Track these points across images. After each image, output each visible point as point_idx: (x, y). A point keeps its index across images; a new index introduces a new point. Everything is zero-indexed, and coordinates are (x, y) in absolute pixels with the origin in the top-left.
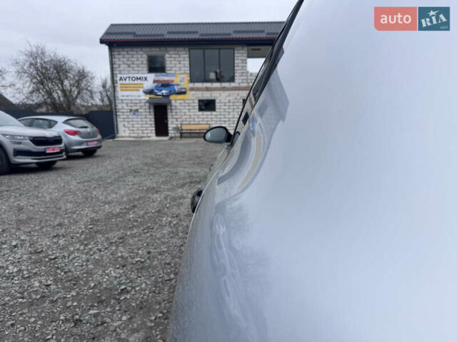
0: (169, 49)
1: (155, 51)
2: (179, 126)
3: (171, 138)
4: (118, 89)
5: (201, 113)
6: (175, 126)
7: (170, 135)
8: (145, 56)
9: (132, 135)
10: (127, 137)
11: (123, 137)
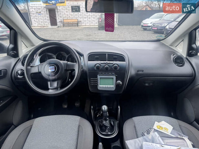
2: (62, 20)
3: (59, 27)
5: (73, 13)
6: (60, 20)
7: (58, 25)
9: (39, 25)
10: (36, 26)
11: (34, 26)
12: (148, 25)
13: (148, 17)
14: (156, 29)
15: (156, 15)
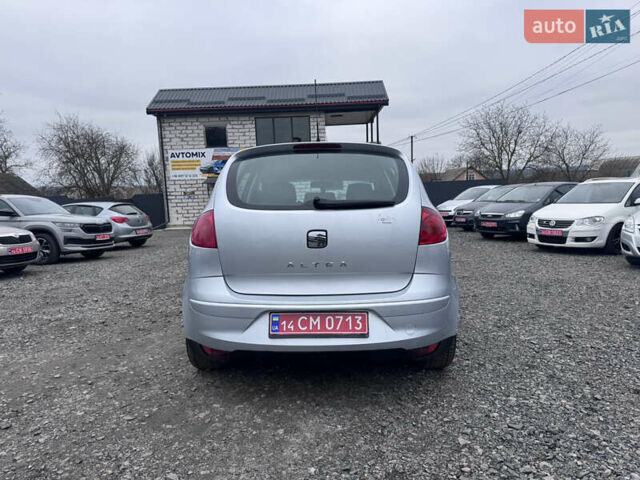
0: (230, 118)
1: (214, 122)
4: (169, 167)
8: (202, 127)
9: (187, 223)
10: (180, 226)
11: (175, 226)
12: (450, 214)
13: (452, 197)
14: (463, 220)
15: (469, 191)
